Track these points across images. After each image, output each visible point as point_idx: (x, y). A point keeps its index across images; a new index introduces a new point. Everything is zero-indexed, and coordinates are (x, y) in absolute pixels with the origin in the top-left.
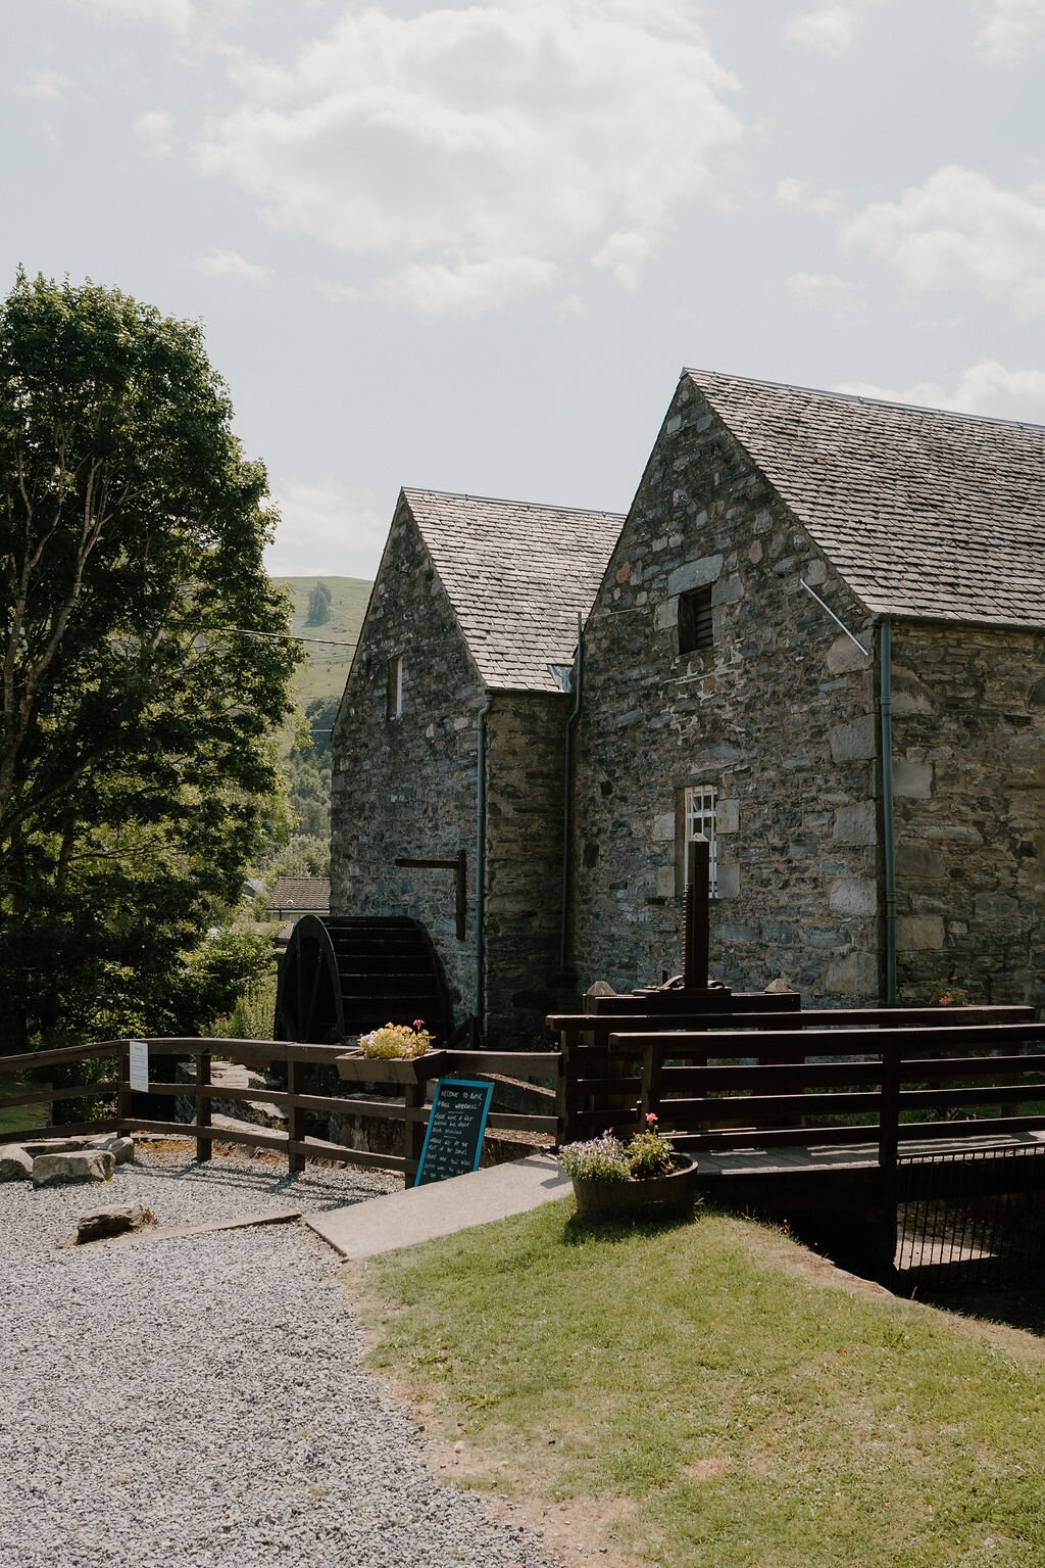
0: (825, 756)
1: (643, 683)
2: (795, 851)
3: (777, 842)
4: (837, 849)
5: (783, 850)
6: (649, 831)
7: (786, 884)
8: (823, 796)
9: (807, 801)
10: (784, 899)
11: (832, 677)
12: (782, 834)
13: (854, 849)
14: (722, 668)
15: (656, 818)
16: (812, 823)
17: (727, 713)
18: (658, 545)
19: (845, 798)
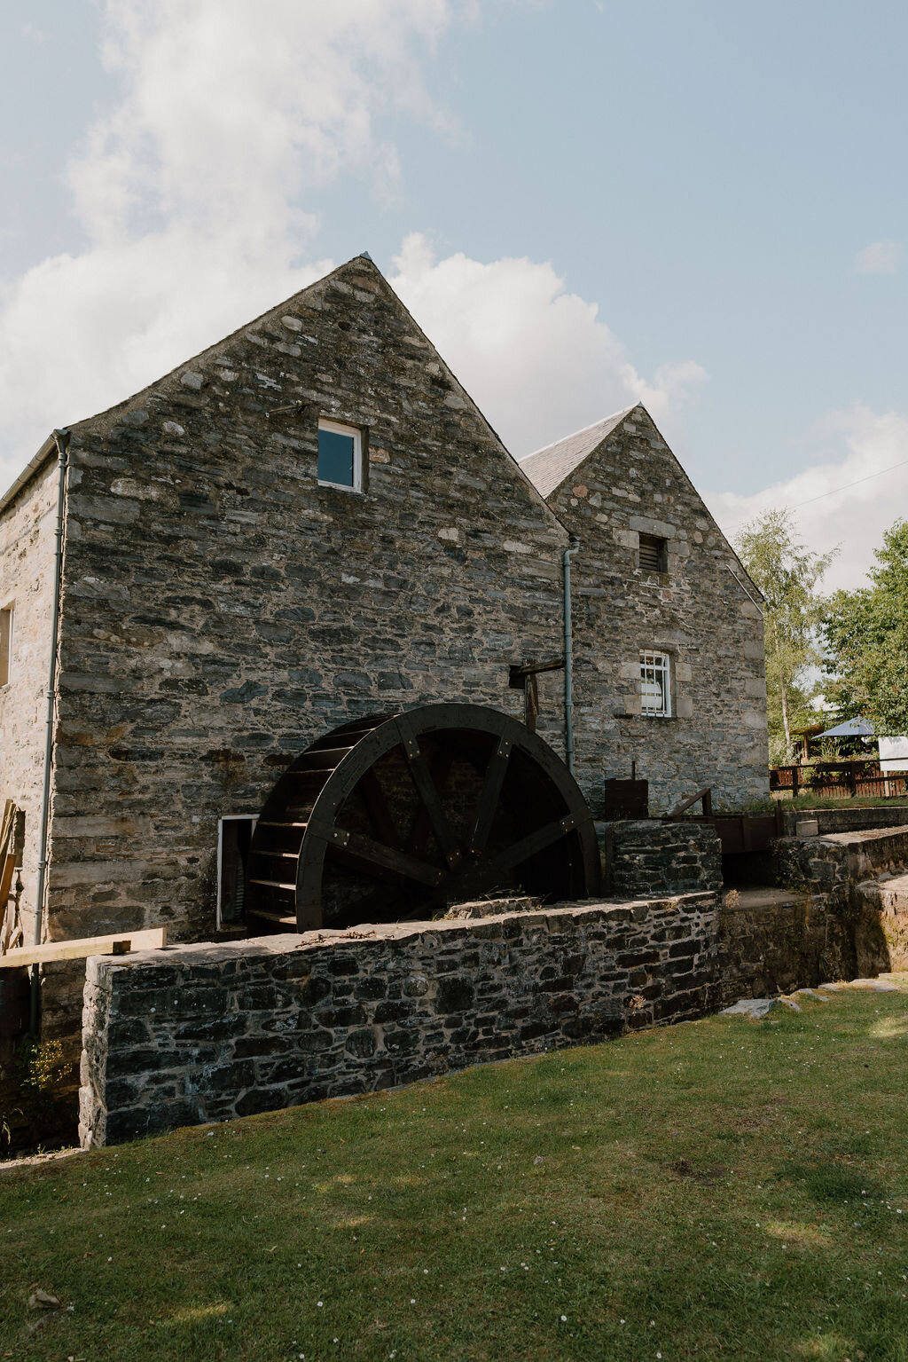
0: (741, 653)
1: (606, 573)
2: (724, 696)
3: (714, 690)
4: (749, 698)
5: (718, 695)
6: (616, 671)
7: (721, 712)
8: (739, 672)
9: (732, 672)
10: (720, 720)
11: (743, 618)
12: (718, 687)
13: (757, 699)
14: (674, 589)
15: (623, 663)
16: (735, 684)
17: (681, 615)
18: (616, 491)
19: (751, 675)
